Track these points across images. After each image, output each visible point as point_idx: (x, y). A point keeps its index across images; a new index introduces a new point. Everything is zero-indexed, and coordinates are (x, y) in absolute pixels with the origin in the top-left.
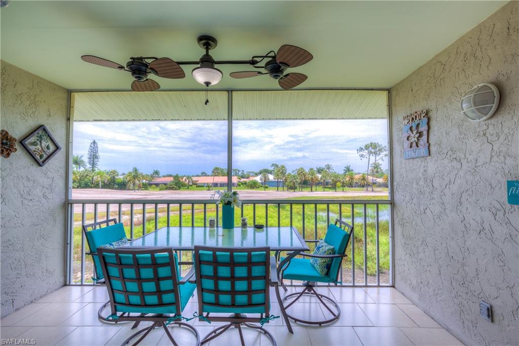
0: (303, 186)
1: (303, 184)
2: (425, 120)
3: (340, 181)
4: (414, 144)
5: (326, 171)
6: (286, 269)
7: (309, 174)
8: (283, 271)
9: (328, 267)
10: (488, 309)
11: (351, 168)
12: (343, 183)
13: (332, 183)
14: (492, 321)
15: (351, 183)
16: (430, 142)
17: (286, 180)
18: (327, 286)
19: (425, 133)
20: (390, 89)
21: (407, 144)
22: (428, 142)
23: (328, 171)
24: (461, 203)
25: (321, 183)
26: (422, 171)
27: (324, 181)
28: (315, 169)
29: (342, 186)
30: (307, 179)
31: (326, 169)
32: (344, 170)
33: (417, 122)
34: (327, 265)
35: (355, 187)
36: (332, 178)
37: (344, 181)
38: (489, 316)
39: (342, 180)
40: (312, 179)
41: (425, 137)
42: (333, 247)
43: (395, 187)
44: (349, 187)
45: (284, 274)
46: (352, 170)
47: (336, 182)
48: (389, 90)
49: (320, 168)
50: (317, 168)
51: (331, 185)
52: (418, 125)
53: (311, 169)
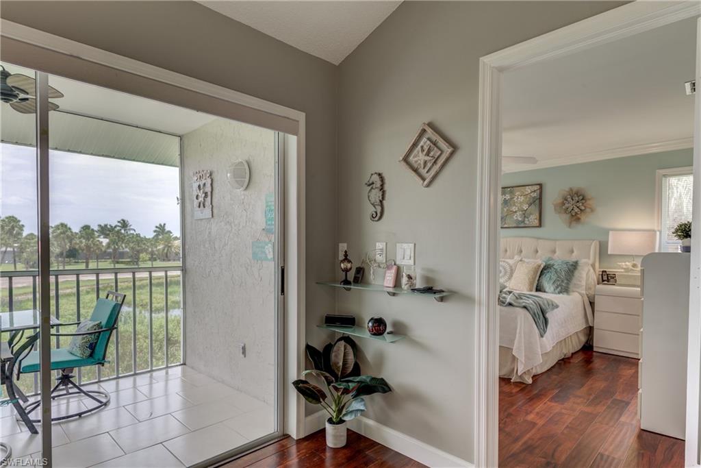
0: (67, 260)
1: (68, 256)
2: (209, 181)
3: (146, 251)
4: (202, 205)
5: (118, 232)
6: (25, 357)
7: (81, 237)
8: (21, 361)
9: (92, 347)
10: (243, 348)
11: (167, 228)
12: (152, 253)
13: (131, 254)
14: (245, 356)
15: (167, 254)
16: (213, 204)
17: (22, 250)
18: (96, 383)
19: (209, 193)
20: (183, 136)
21: (196, 203)
22: (211, 203)
23: (123, 231)
24: (231, 261)
25: (109, 254)
26: (207, 233)
27: (115, 250)
28: (96, 228)
29: (150, 260)
30: (77, 247)
31: (118, 228)
32: (155, 231)
33: (204, 182)
34: (91, 344)
35: (174, 260)
36: (131, 245)
37: (155, 249)
38: (243, 353)
39: (150, 249)
40: (88, 247)
41: (209, 198)
42: (99, 322)
43: (187, 251)
44: (164, 260)
45: (22, 366)
46: (170, 232)
47: (139, 252)
48: (181, 137)
49: (106, 226)
50: (100, 226)
51: (129, 257)
52: (204, 184)
53: (86, 227)
